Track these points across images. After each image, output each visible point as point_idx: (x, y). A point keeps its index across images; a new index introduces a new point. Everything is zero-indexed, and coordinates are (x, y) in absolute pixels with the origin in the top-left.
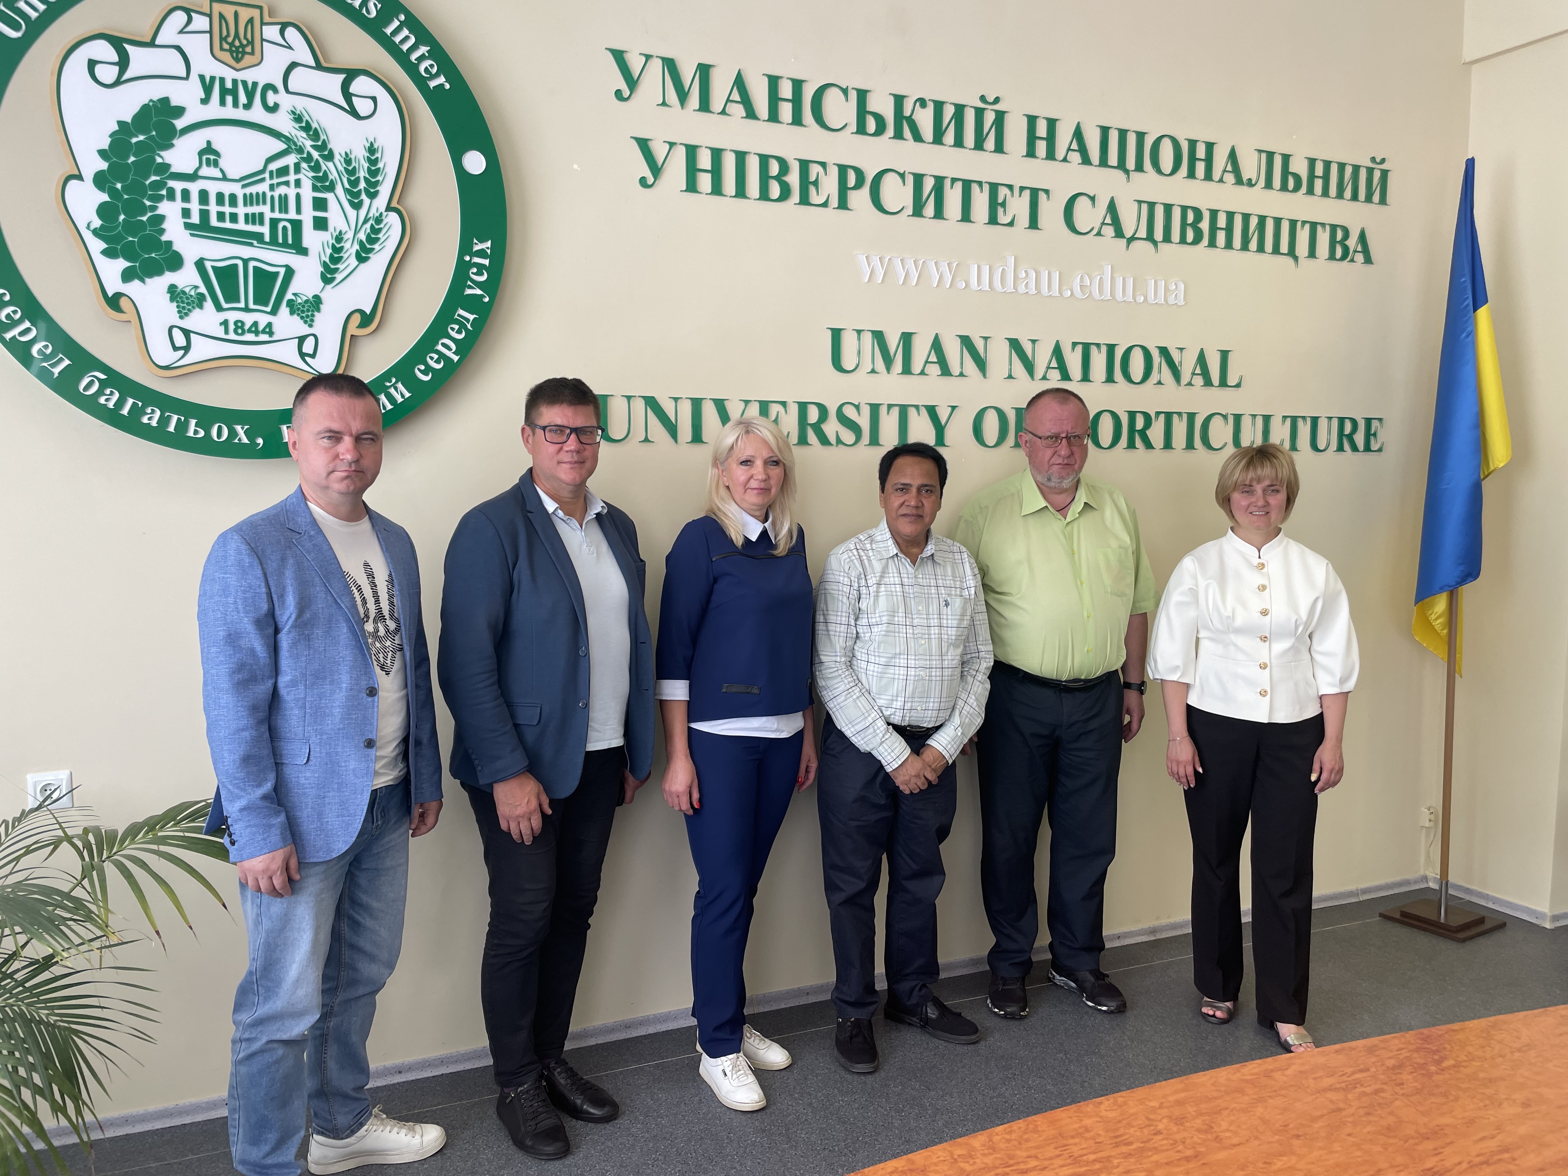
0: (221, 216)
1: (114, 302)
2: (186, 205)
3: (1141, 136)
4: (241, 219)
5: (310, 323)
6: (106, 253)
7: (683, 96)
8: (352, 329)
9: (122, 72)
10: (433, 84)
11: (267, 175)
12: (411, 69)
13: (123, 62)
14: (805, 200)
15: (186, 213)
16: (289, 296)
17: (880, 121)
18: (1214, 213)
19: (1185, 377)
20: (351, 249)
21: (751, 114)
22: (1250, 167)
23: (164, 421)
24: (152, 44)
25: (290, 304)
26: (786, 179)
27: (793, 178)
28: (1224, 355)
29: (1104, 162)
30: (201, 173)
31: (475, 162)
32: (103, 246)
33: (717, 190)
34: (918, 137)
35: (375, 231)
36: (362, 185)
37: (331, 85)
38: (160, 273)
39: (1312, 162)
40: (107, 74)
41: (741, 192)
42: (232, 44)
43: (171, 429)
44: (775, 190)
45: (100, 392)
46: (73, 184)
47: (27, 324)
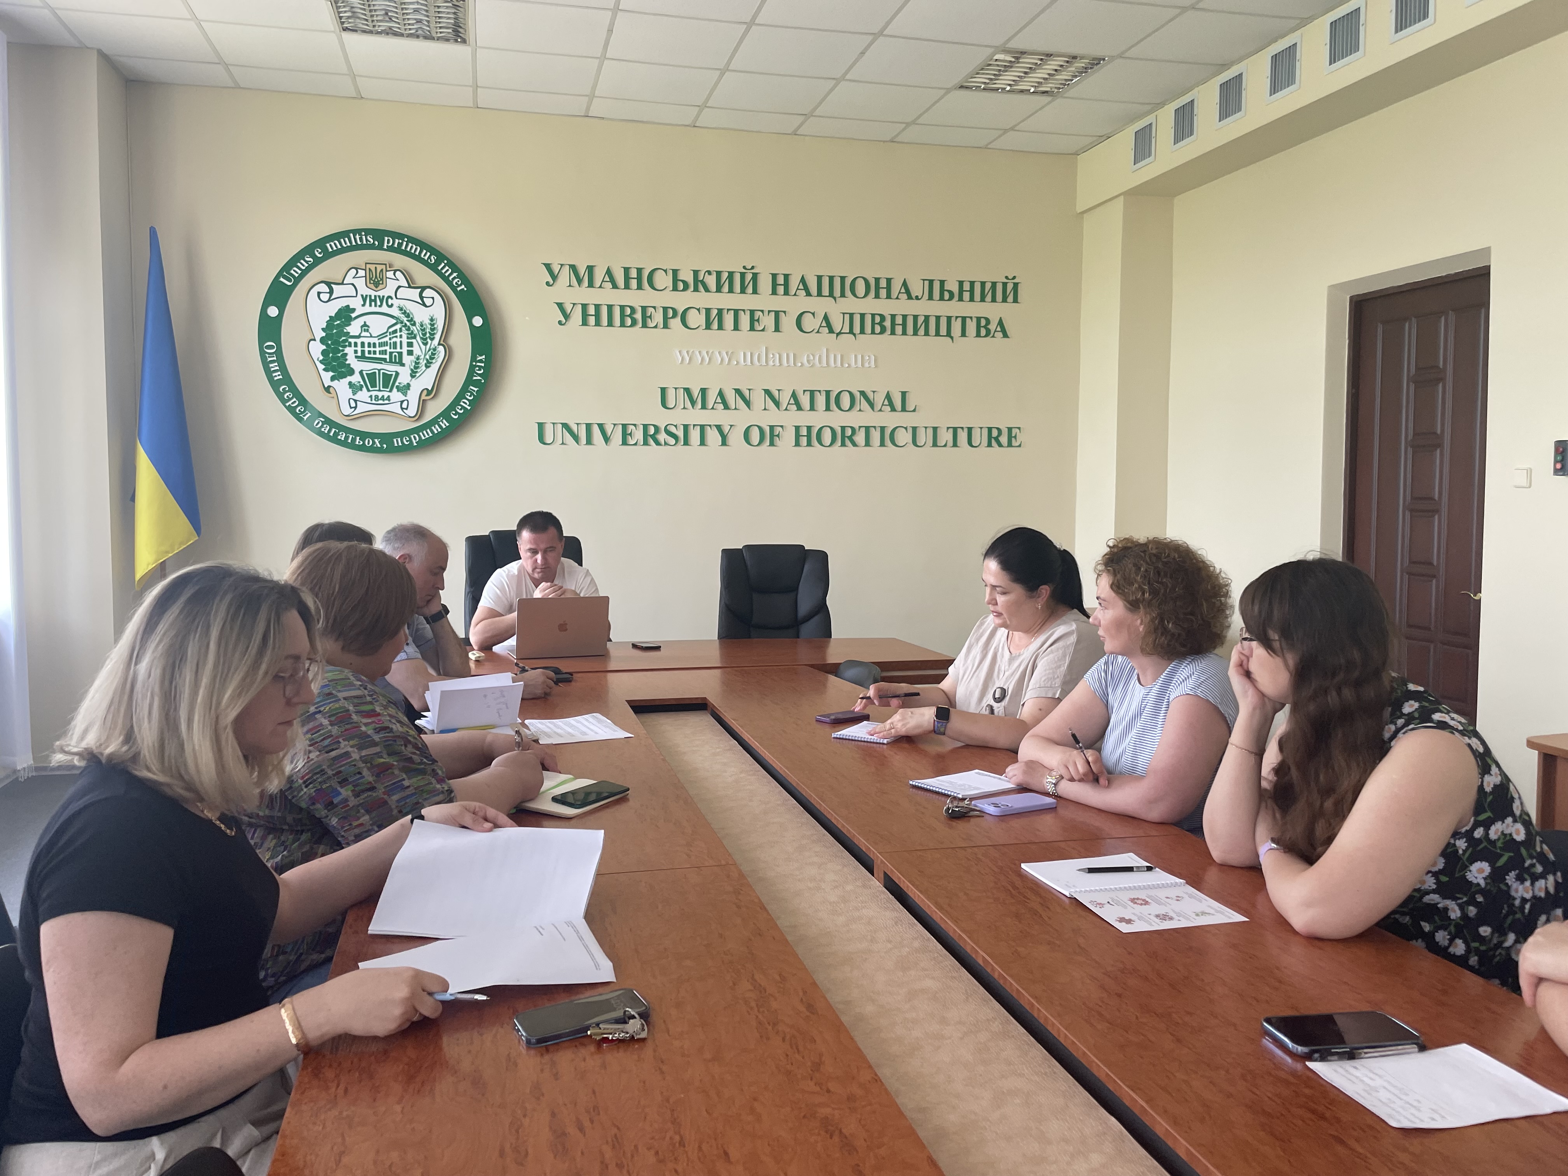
0: (369, 352)
1: (327, 389)
2: (356, 349)
3: (843, 279)
4: (378, 353)
5: (405, 394)
6: (324, 370)
7: (580, 281)
8: (423, 397)
9: (330, 296)
10: (459, 289)
11: (388, 334)
12: (450, 284)
13: (331, 292)
14: (645, 325)
15: (356, 352)
16: (397, 384)
17: (685, 283)
18: (893, 317)
19: (878, 406)
20: (423, 362)
21: (615, 286)
22: (917, 288)
23: (347, 438)
24: (342, 284)
25: (397, 387)
26: (635, 316)
27: (638, 316)
28: (904, 394)
29: (820, 294)
30: (362, 335)
31: (478, 321)
32: (324, 367)
33: (598, 323)
34: (707, 290)
35: (433, 354)
36: (428, 335)
37: (414, 294)
38: (345, 377)
39: (961, 283)
40: (325, 297)
41: (610, 324)
42: (374, 281)
43: (349, 441)
44: (629, 321)
45: (322, 426)
46: (312, 342)
47: (295, 399)
